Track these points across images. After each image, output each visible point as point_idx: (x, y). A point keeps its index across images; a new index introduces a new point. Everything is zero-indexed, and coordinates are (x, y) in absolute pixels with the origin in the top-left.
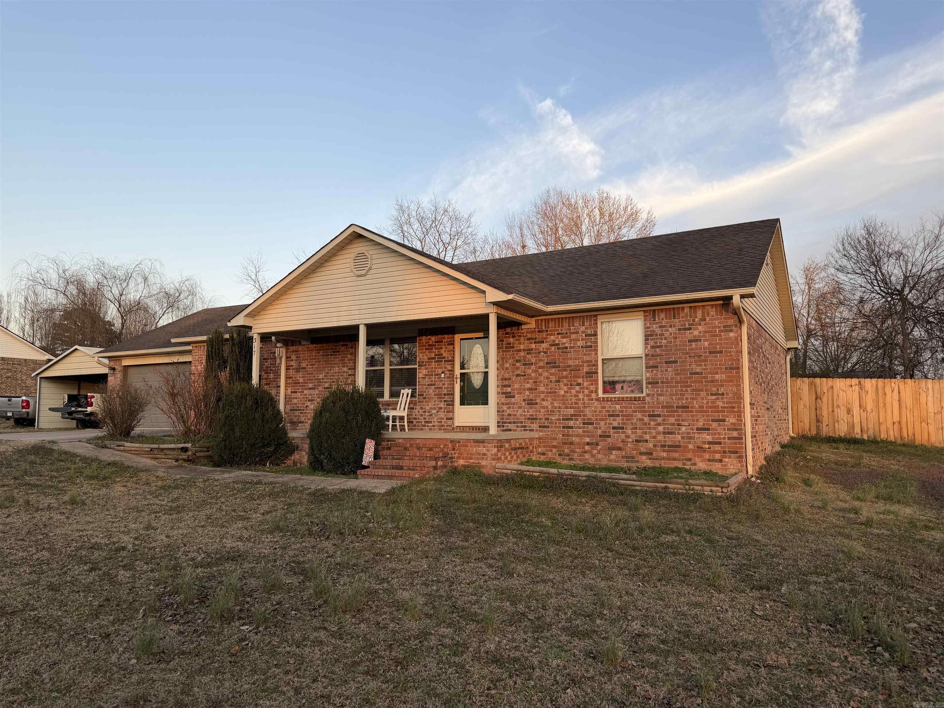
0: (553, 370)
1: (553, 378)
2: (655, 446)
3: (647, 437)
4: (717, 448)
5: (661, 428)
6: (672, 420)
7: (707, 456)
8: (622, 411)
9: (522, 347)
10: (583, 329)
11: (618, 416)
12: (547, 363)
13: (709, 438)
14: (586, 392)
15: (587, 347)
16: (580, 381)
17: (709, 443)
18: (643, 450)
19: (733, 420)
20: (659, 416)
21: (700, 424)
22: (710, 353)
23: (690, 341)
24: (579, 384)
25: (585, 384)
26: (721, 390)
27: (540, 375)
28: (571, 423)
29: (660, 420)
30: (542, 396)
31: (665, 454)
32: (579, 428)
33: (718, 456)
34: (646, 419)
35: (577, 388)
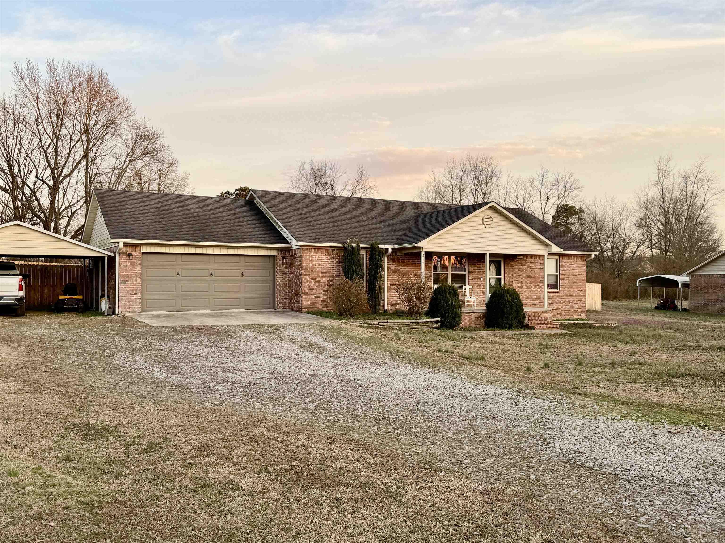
0: (529, 278)
1: (529, 282)
2: (562, 311)
3: (560, 307)
4: (580, 310)
5: (564, 303)
6: (567, 300)
7: (577, 314)
8: (553, 297)
9: (517, 267)
10: (539, 261)
11: (551, 299)
12: (526, 275)
13: (577, 307)
14: (541, 289)
15: (541, 269)
16: (539, 284)
17: (577, 309)
18: (559, 312)
19: (584, 300)
20: (564, 299)
21: (575, 302)
22: (578, 274)
23: (573, 269)
24: (539, 285)
25: (540, 285)
26: (582, 288)
27: (524, 280)
28: (535, 302)
29: (564, 300)
30: (525, 290)
31: (565, 314)
32: (538, 304)
33: (580, 313)
34: (560, 300)
35: (538, 287)
